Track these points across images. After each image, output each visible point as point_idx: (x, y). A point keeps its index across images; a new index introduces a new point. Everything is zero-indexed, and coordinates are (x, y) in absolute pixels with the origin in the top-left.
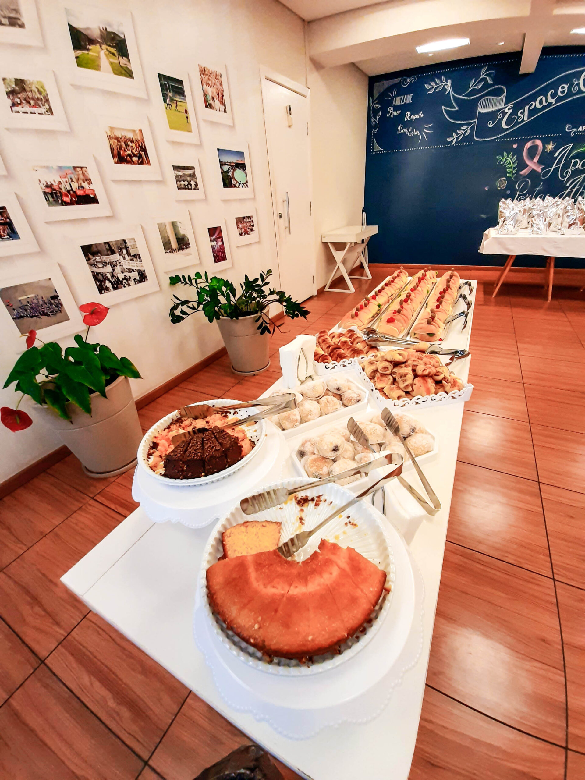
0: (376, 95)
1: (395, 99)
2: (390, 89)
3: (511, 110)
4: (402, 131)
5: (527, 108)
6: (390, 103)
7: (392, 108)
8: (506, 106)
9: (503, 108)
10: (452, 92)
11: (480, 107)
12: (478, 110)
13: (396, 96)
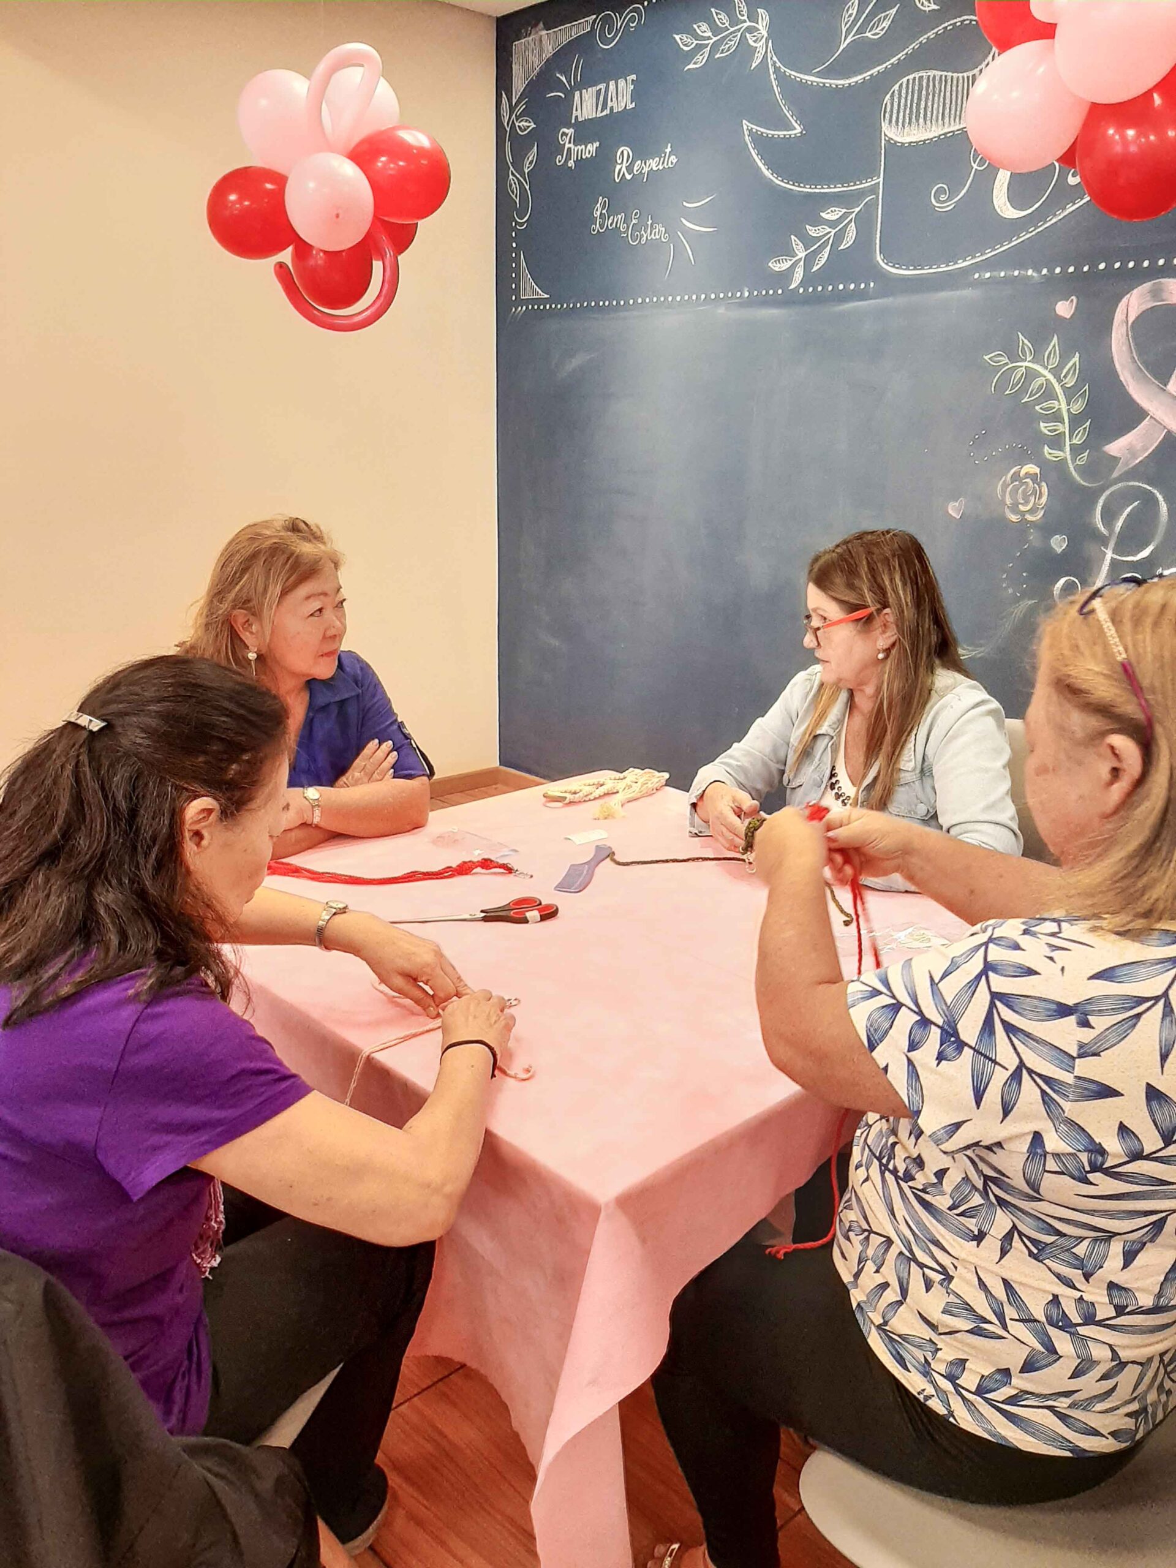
0: (519, 85)
1: (577, 94)
2: (561, 60)
4: (608, 223)
6: (563, 113)
7: (570, 131)
10: (774, 60)
11: (890, 121)
12: (885, 135)
13: (582, 85)
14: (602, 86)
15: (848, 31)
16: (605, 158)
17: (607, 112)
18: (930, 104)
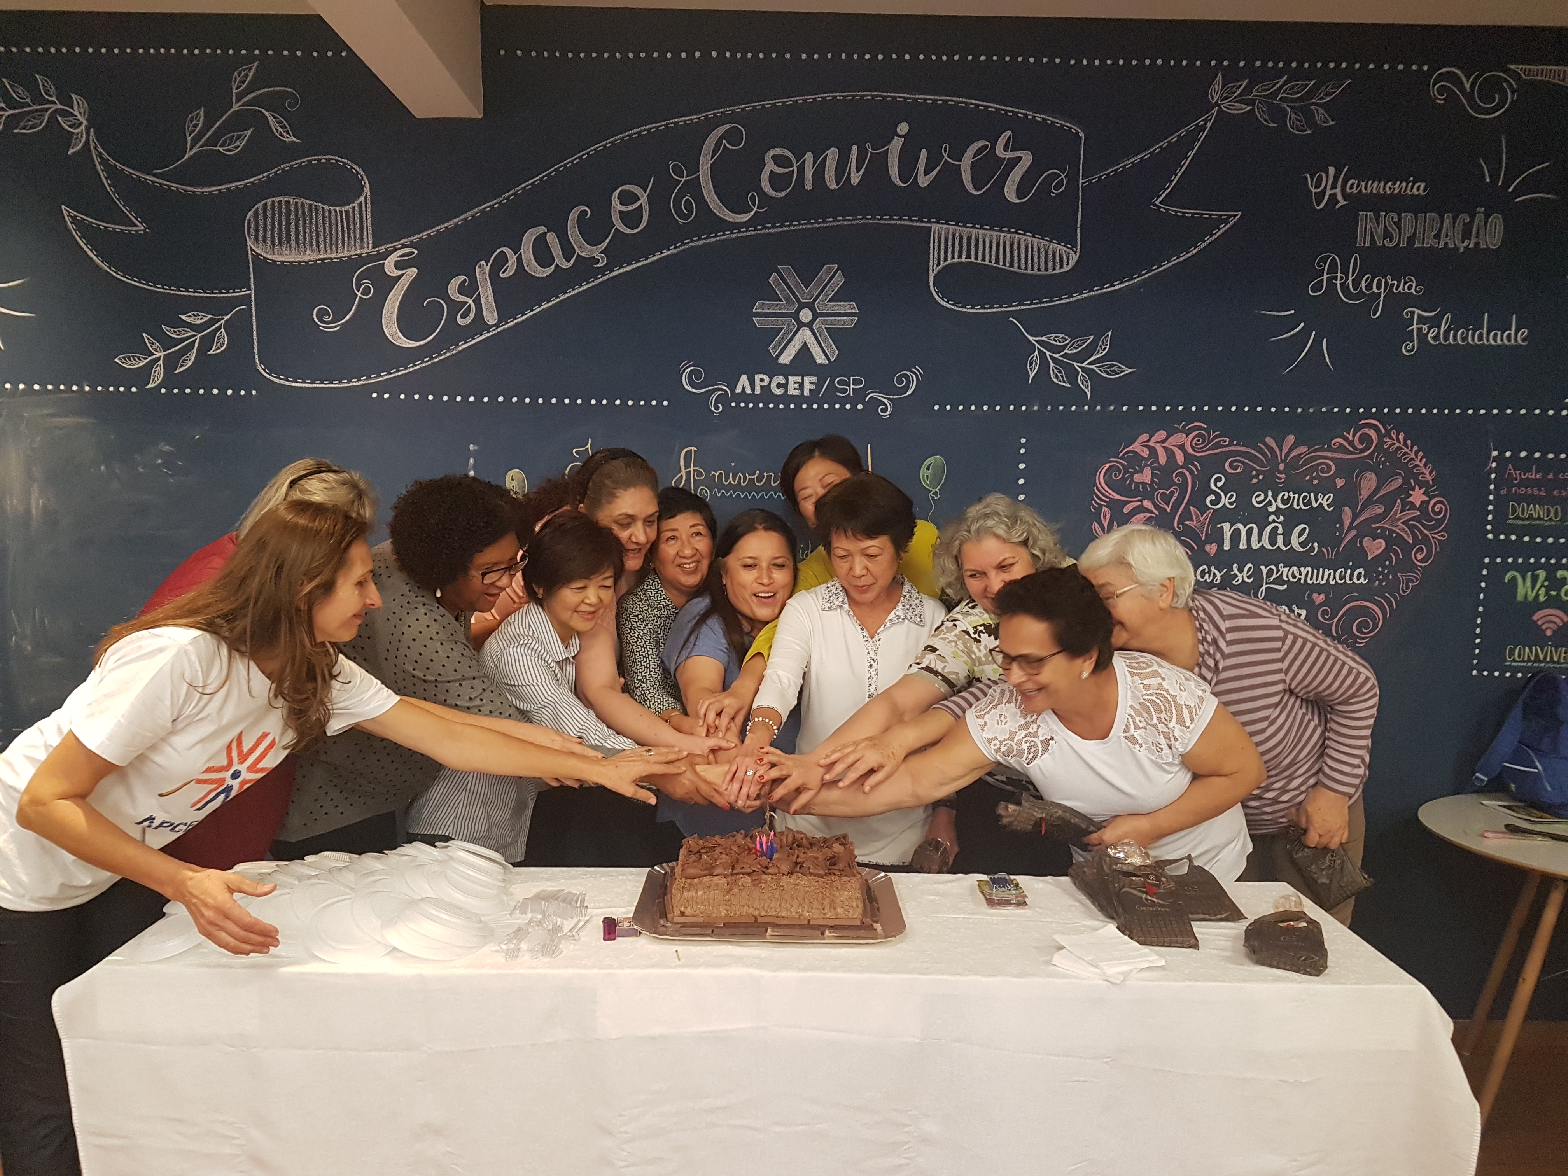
3: (413, 272)
5: (483, 270)
8: (382, 249)
9: (370, 258)
10: (97, 151)
11: (256, 238)
12: (252, 250)
15: (195, 142)
18: (301, 228)
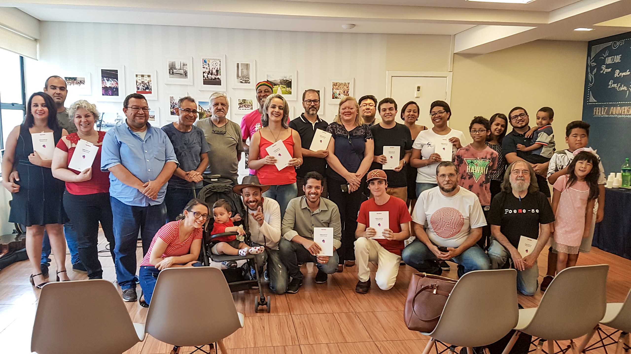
0: (593, 55)
1: (607, 58)
2: (603, 51)
4: (613, 86)
6: (603, 62)
7: (605, 66)
13: (608, 56)
14: (613, 57)
16: (613, 72)
17: (614, 62)
